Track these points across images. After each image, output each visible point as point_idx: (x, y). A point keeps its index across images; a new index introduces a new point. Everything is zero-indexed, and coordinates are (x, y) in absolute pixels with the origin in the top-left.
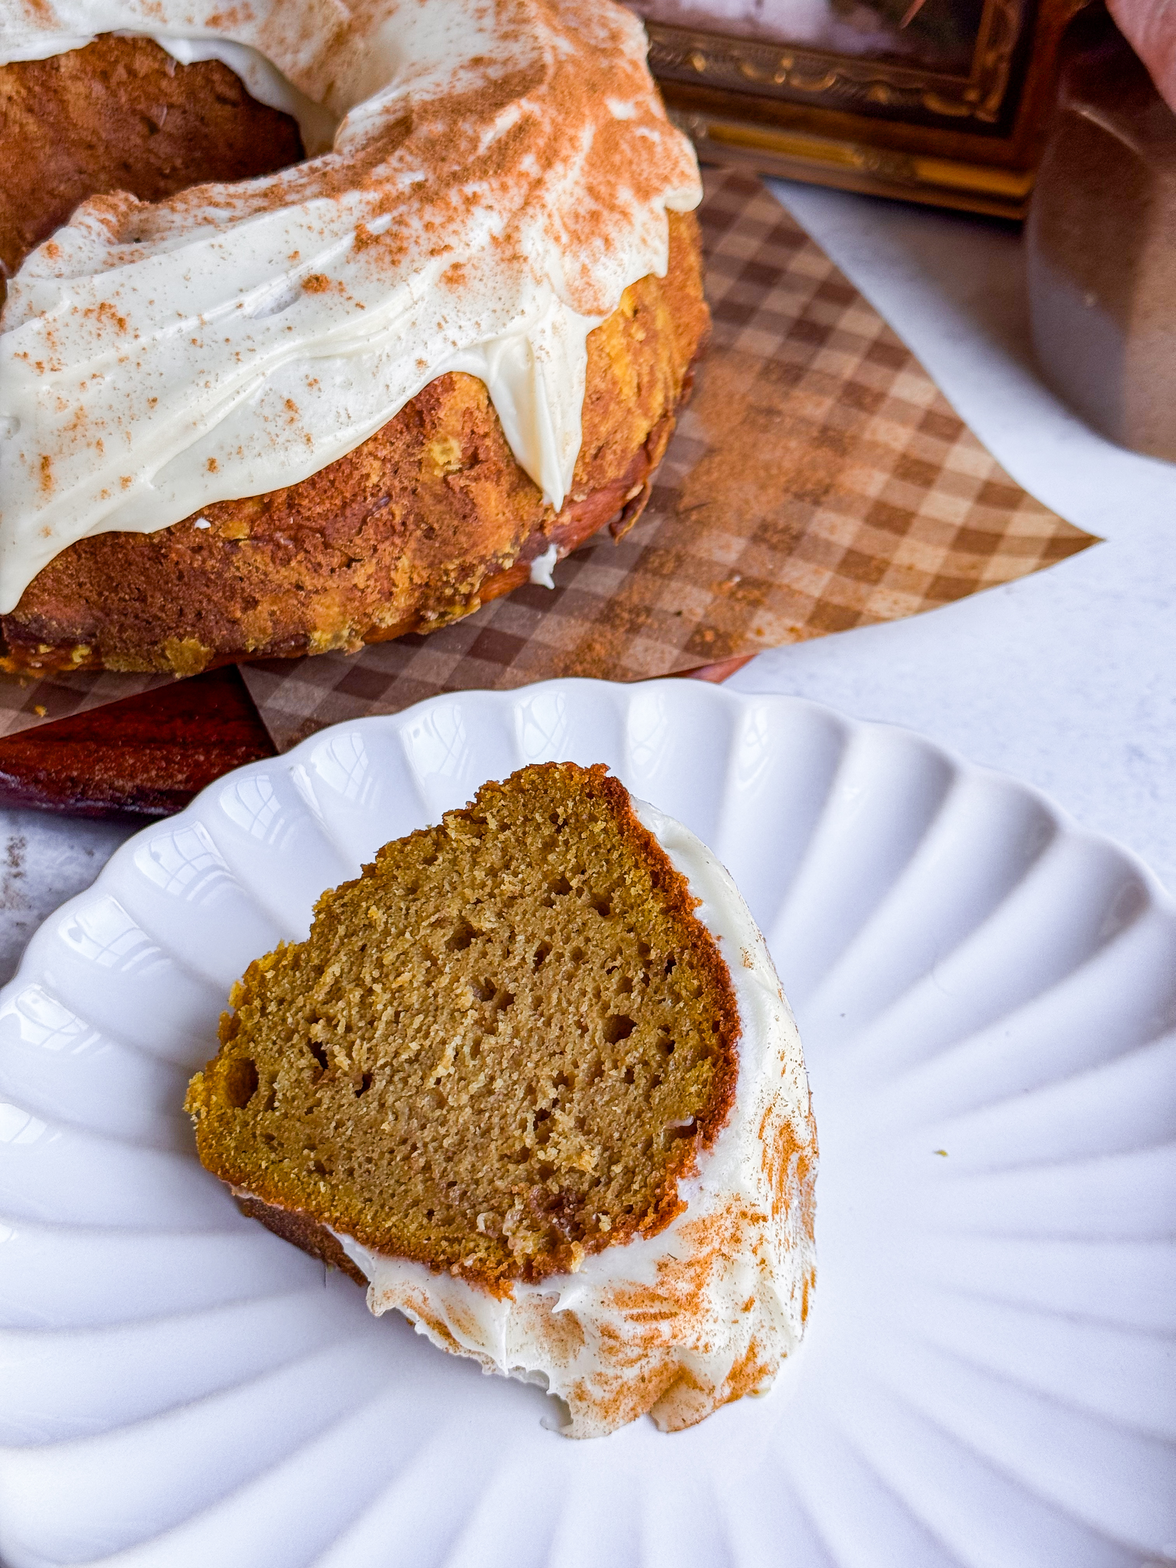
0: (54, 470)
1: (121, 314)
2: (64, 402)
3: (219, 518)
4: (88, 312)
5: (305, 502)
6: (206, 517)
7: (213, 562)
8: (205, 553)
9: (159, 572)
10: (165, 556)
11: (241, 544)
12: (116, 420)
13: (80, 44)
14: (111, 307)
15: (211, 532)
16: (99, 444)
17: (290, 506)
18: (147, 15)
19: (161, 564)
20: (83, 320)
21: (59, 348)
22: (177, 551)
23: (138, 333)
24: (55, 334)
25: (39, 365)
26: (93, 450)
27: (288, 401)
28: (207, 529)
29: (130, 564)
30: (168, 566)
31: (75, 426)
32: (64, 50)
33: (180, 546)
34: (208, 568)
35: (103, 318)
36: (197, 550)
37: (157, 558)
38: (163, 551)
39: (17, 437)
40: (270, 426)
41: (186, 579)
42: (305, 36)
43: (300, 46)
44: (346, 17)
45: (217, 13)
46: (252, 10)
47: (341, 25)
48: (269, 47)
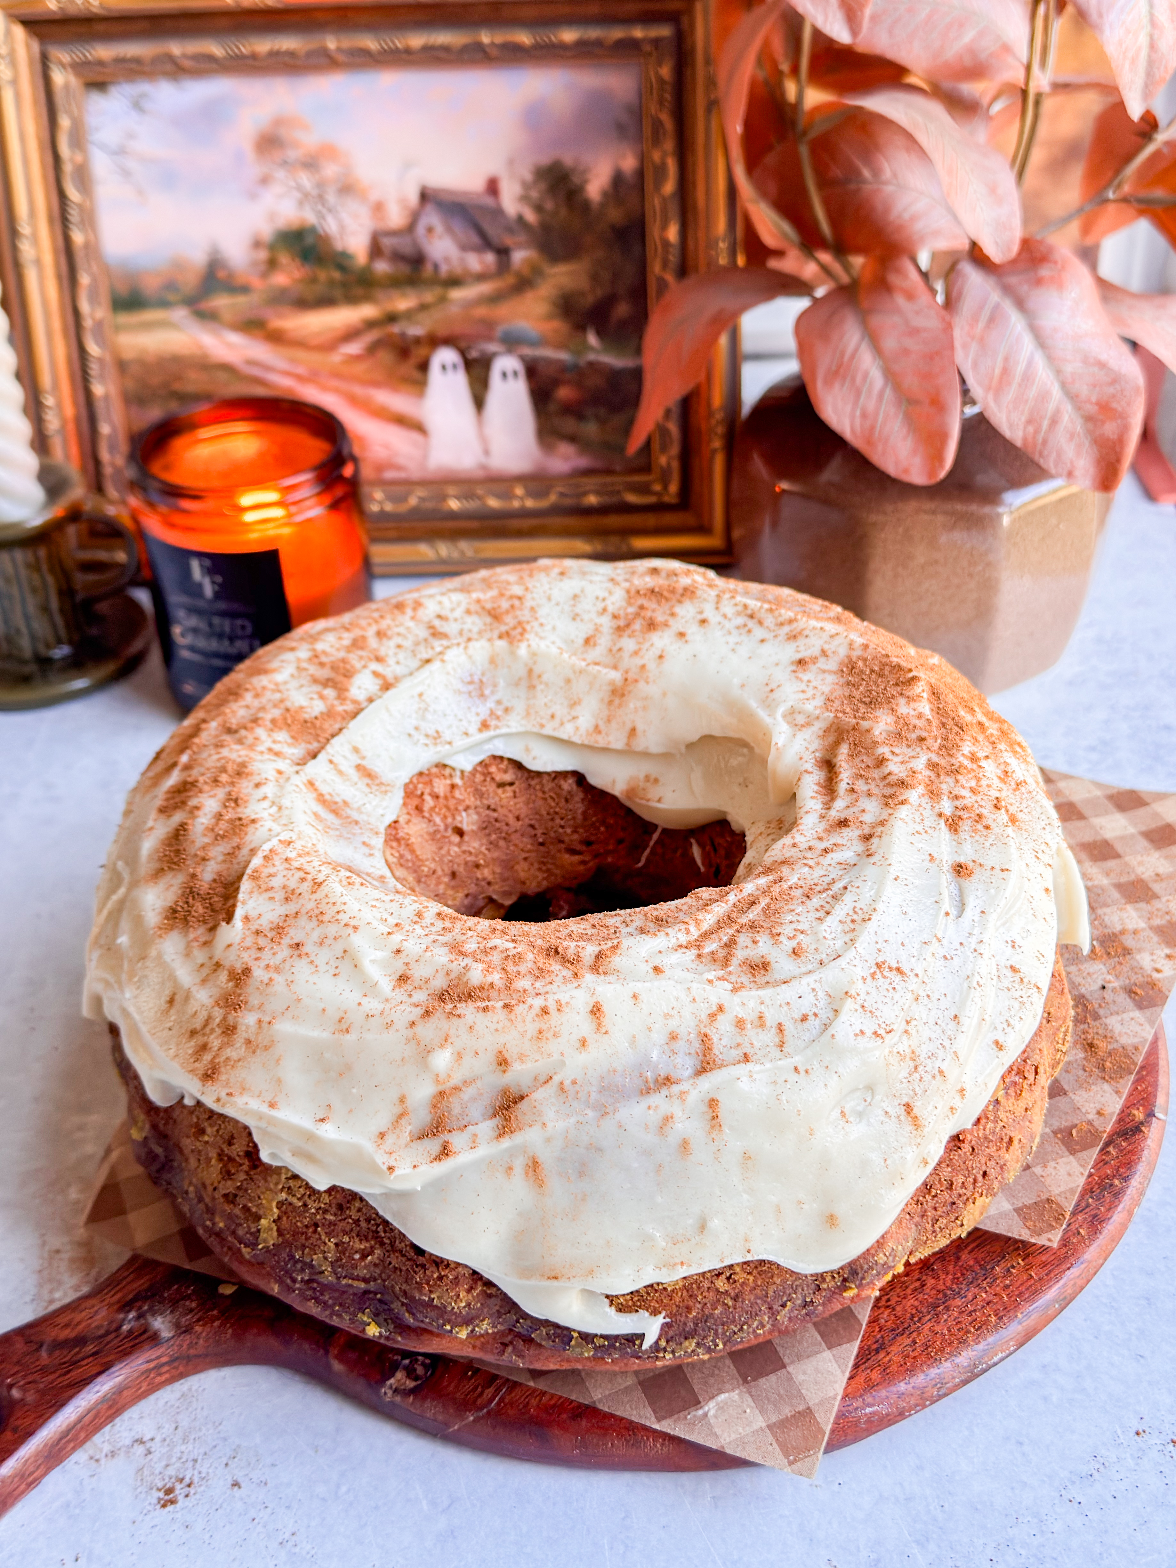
0: (916, 1110)
1: (894, 963)
2: (902, 1053)
4: (873, 976)
12: (941, 1047)
14: (884, 963)
16: (940, 1072)
20: (874, 983)
21: (877, 1013)
23: (914, 971)
24: (866, 1004)
25: (875, 1034)
26: (939, 1079)
31: (916, 1068)
35: (885, 973)
40: (1013, 992)
42: (574, 704)
43: (574, 713)
44: (615, 676)
45: (483, 717)
46: (506, 704)
47: (612, 683)
48: (542, 726)
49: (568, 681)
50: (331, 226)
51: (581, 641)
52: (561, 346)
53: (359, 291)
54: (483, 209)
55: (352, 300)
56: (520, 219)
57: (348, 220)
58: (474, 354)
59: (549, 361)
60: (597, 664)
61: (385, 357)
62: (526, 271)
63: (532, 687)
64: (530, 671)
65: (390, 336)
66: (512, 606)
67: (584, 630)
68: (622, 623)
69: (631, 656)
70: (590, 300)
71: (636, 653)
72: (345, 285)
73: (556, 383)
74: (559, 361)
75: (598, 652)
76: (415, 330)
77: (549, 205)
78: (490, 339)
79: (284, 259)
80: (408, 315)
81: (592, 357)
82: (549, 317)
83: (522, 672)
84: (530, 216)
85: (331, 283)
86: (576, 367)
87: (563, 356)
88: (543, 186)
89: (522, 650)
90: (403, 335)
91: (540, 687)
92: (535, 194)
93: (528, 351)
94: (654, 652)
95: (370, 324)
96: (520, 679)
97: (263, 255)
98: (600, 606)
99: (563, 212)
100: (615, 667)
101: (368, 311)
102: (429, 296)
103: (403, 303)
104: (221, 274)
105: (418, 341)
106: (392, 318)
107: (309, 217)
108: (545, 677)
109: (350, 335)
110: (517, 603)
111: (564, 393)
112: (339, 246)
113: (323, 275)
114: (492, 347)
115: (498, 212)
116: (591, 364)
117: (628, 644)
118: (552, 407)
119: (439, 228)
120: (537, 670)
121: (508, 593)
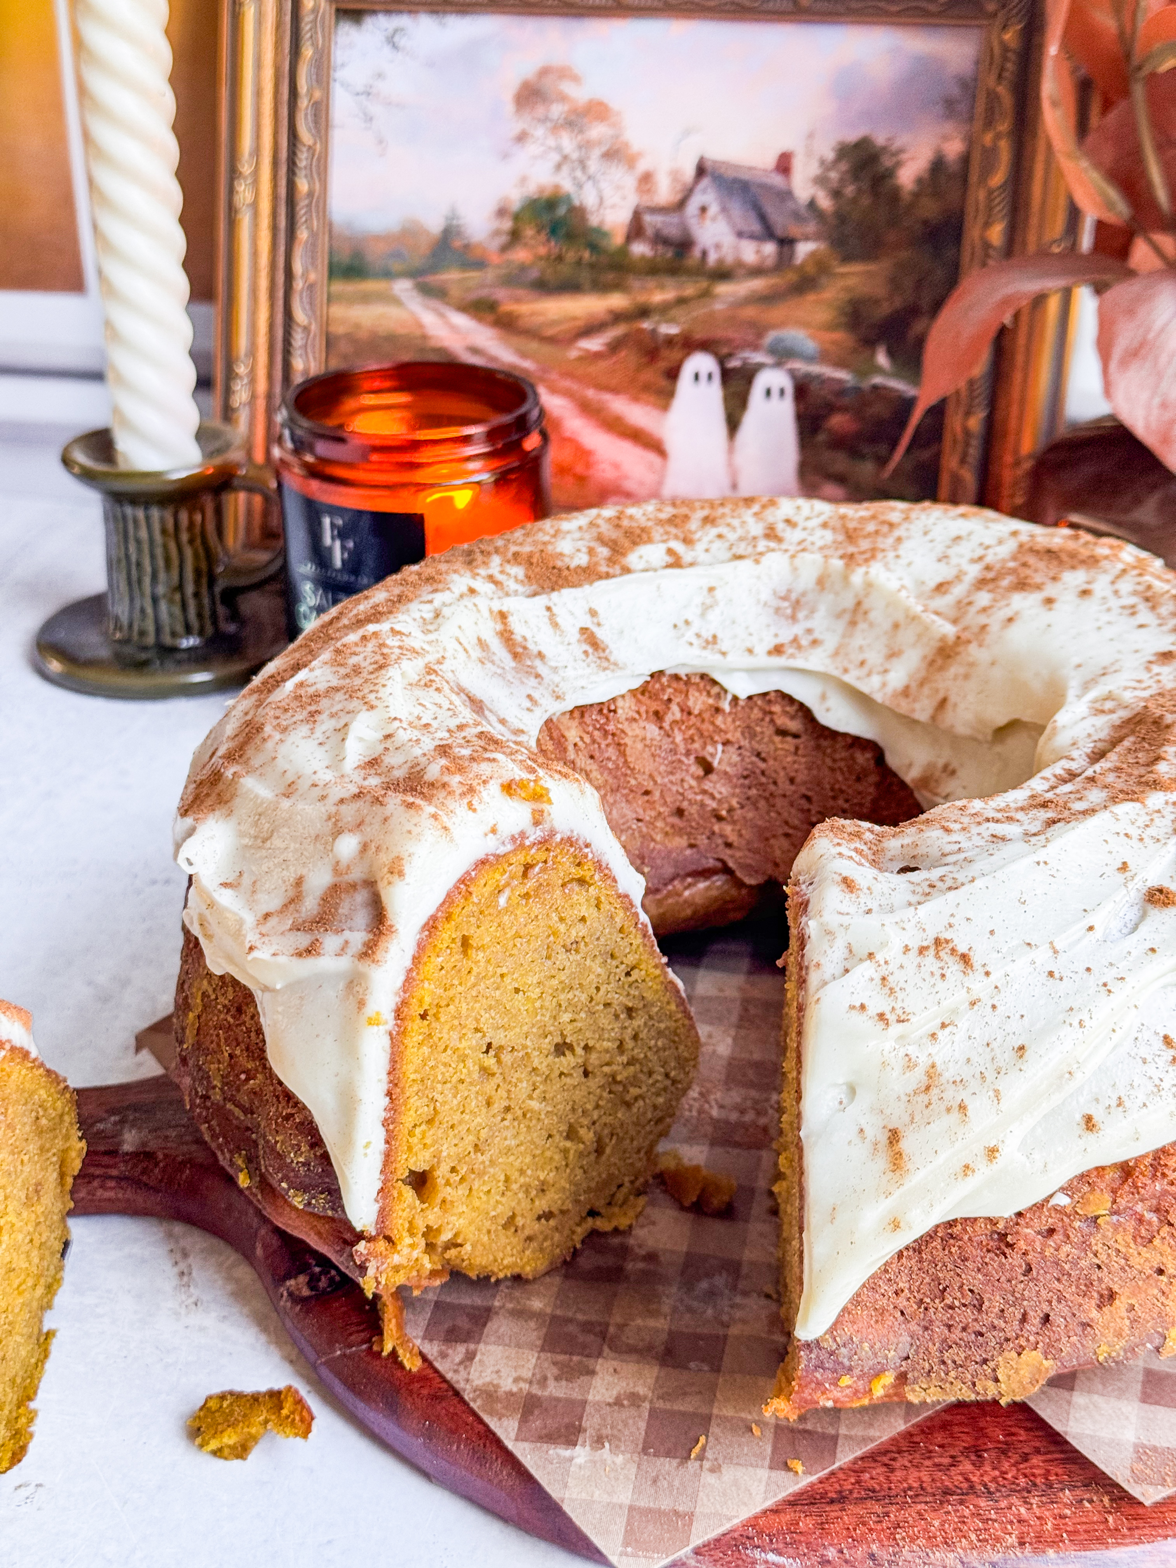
0: (905, 1145)
1: (962, 949)
2: (914, 1059)
3: (1078, 1190)
4: (922, 950)
6: (1066, 1192)
7: (1067, 1248)
8: (1059, 1237)
9: (1001, 1265)
10: (1010, 1246)
11: (1101, 1221)
12: (978, 1075)
13: (636, 684)
14: (947, 941)
15: (1069, 1209)
16: (962, 1108)
18: (704, 648)
19: (1004, 1254)
20: (919, 959)
21: (900, 995)
22: (1026, 1237)
23: (988, 968)
24: (890, 978)
25: (881, 1016)
26: (955, 1115)
27: (1166, 1037)
28: (1064, 1206)
29: (966, 1259)
30: (1015, 1259)
31: (928, 1088)
32: (623, 691)
33: (1028, 1231)
34: (1062, 1256)
35: (942, 954)
36: (1050, 1233)
37: (1000, 1248)
38: (1009, 1238)
39: (854, 1109)
40: (1151, 1069)
41: (1034, 1272)
42: (893, 654)
43: (888, 666)
44: (949, 630)
45: (779, 641)
46: (817, 635)
47: (943, 639)
48: (846, 671)
49: (896, 626)
51: (932, 584)
60: (937, 613)
63: (853, 623)
64: (859, 604)
66: (877, 532)
67: (944, 573)
68: (990, 575)
69: (979, 612)
71: (984, 610)
75: (944, 602)
83: (848, 602)
89: (857, 577)
91: (862, 626)
94: (1007, 612)
96: (844, 611)
98: (980, 552)
100: (955, 621)
108: (872, 615)
110: (885, 529)
117: (983, 598)
120: (866, 605)
121: (882, 518)
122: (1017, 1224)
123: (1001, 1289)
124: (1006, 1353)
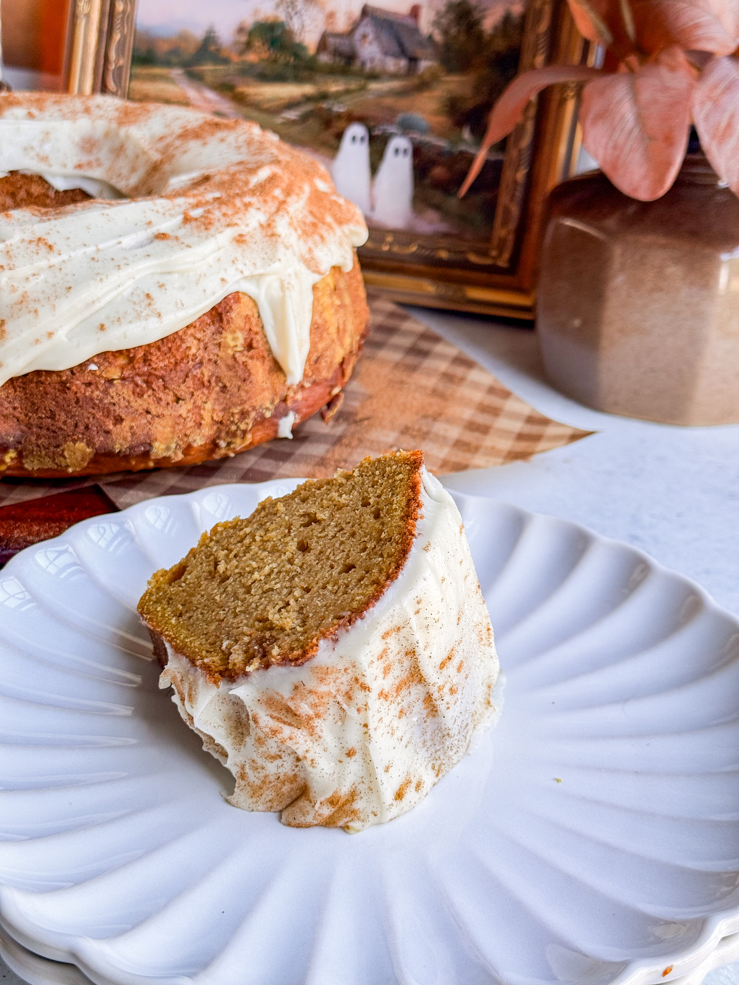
1: (50, 243)
2: (16, 288)
3: (103, 365)
4: (31, 242)
5: (154, 358)
6: (96, 363)
7: (98, 393)
8: (93, 387)
9: (64, 399)
10: (69, 389)
11: (115, 382)
12: (47, 298)
14: (44, 239)
15: (98, 373)
16: (36, 312)
17: (145, 361)
19: (66, 393)
20: (28, 245)
22: (76, 385)
23: (61, 253)
26: (33, 315)
27: (148, 294)
28: (95, 371)
29: (47, 394)
30: (70, 395)
31: (22, 302)
33: (78, 382)
34: (95, 396)
35: (41, 245)
36: (89, 384)
37: (64, 390)
38: (68, 385)
40: (137, 307)
41: (81, 403)
50: (295, 25)
52: (441, 135)
53: (306, 74)
54: (405, 27)
55: (298, 80)
56: (430, 38)
57: (307, 22)
58: (377, 132)
59: (432, 147)
61: (314, 124)
62: (427, 77)
65: (321, 109)
70: (470, 105)
72: (295, 67)
73: (433, 163)
74: (439, 147)
76: (339, 108)
77: (453, 31)
78: (390, 122)
79: (257, 43)
80: (337, 96)
81: (463, 147)
82: (437, 113)
84: (438, 37)
85: (287, 64)
86: (450, 153)
87: (442, 143)
88: (451, 16)
90: (329, 110)
92: (444, 21)
93: (418, 137)
95: (308, 99)
97: (244, 38)
99: (462, 38)
101: (308, 89)
102: (353, 85)
103: (334, 87)
104: (212, 48)
105: (339, 116)
106: (324, 96)
107: (282, 16)
109: (291, 105)
111: (438, 172)
112: (297, 39)
113: (282, 59)
114: (392, 129)
115: (415, 31)
116: (462, 153)
118: (427, 181)
119: (371, 37)
122: (73, 378)
123: (65, 410)
124: (68, 443)
